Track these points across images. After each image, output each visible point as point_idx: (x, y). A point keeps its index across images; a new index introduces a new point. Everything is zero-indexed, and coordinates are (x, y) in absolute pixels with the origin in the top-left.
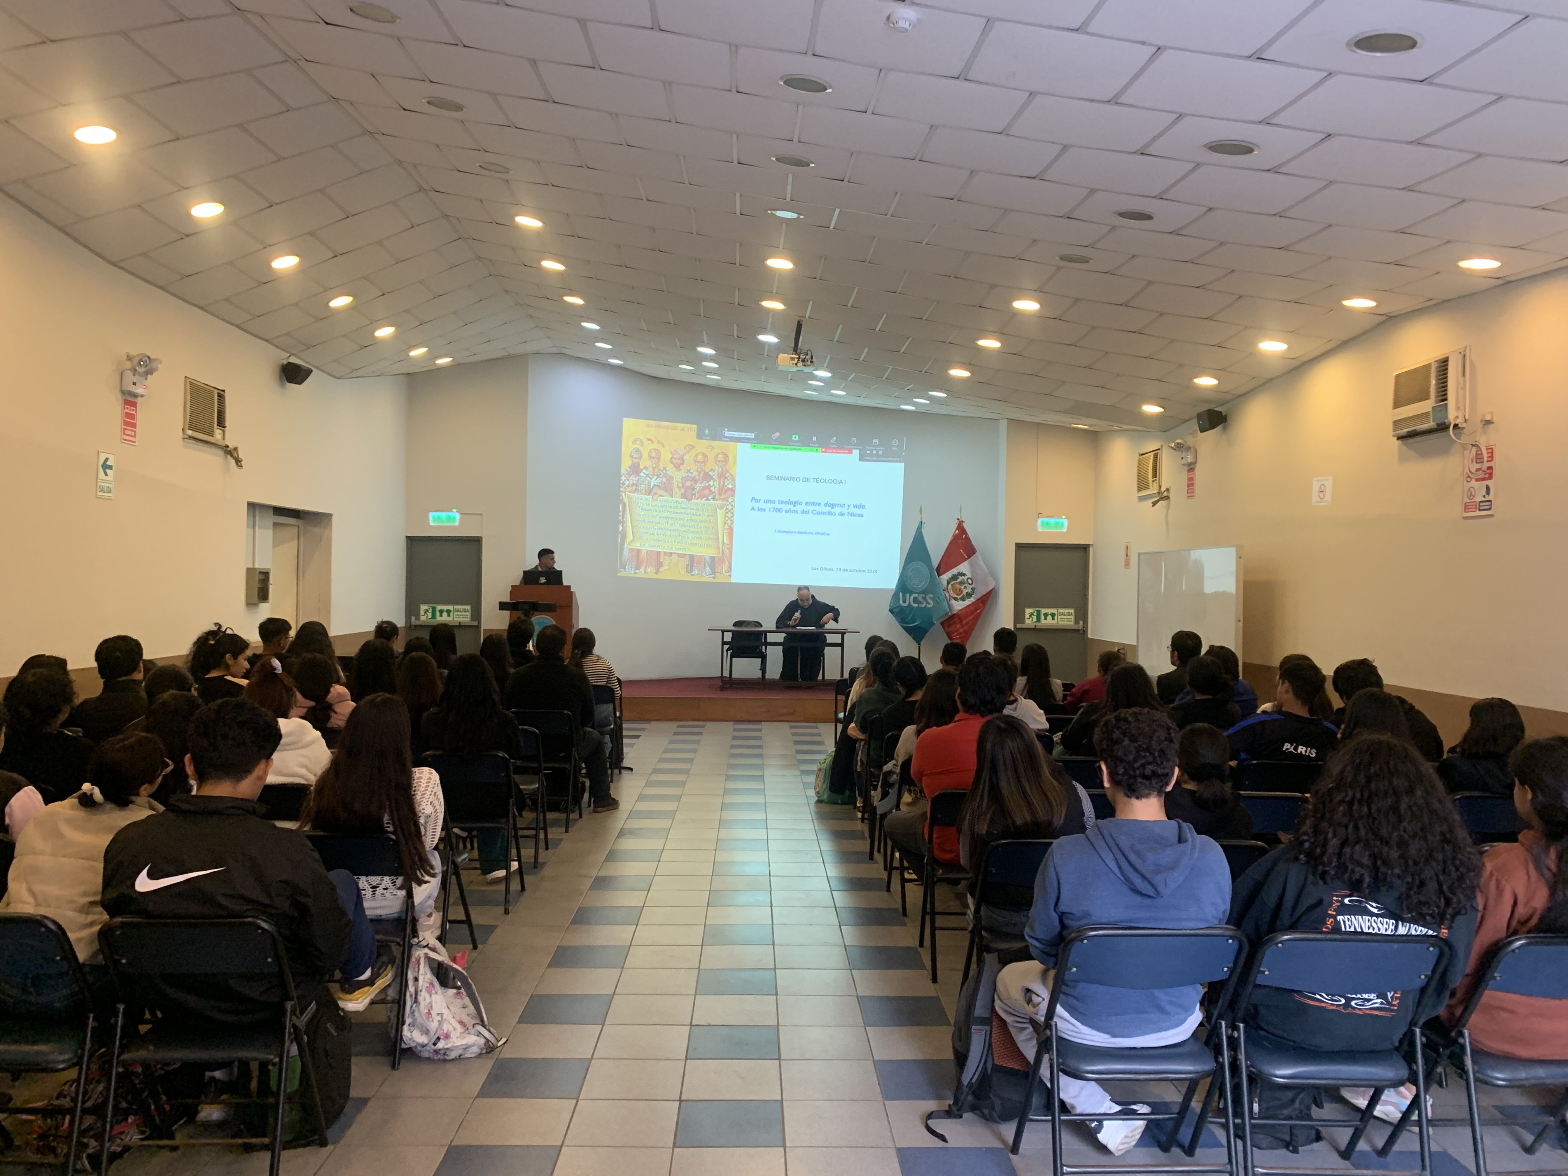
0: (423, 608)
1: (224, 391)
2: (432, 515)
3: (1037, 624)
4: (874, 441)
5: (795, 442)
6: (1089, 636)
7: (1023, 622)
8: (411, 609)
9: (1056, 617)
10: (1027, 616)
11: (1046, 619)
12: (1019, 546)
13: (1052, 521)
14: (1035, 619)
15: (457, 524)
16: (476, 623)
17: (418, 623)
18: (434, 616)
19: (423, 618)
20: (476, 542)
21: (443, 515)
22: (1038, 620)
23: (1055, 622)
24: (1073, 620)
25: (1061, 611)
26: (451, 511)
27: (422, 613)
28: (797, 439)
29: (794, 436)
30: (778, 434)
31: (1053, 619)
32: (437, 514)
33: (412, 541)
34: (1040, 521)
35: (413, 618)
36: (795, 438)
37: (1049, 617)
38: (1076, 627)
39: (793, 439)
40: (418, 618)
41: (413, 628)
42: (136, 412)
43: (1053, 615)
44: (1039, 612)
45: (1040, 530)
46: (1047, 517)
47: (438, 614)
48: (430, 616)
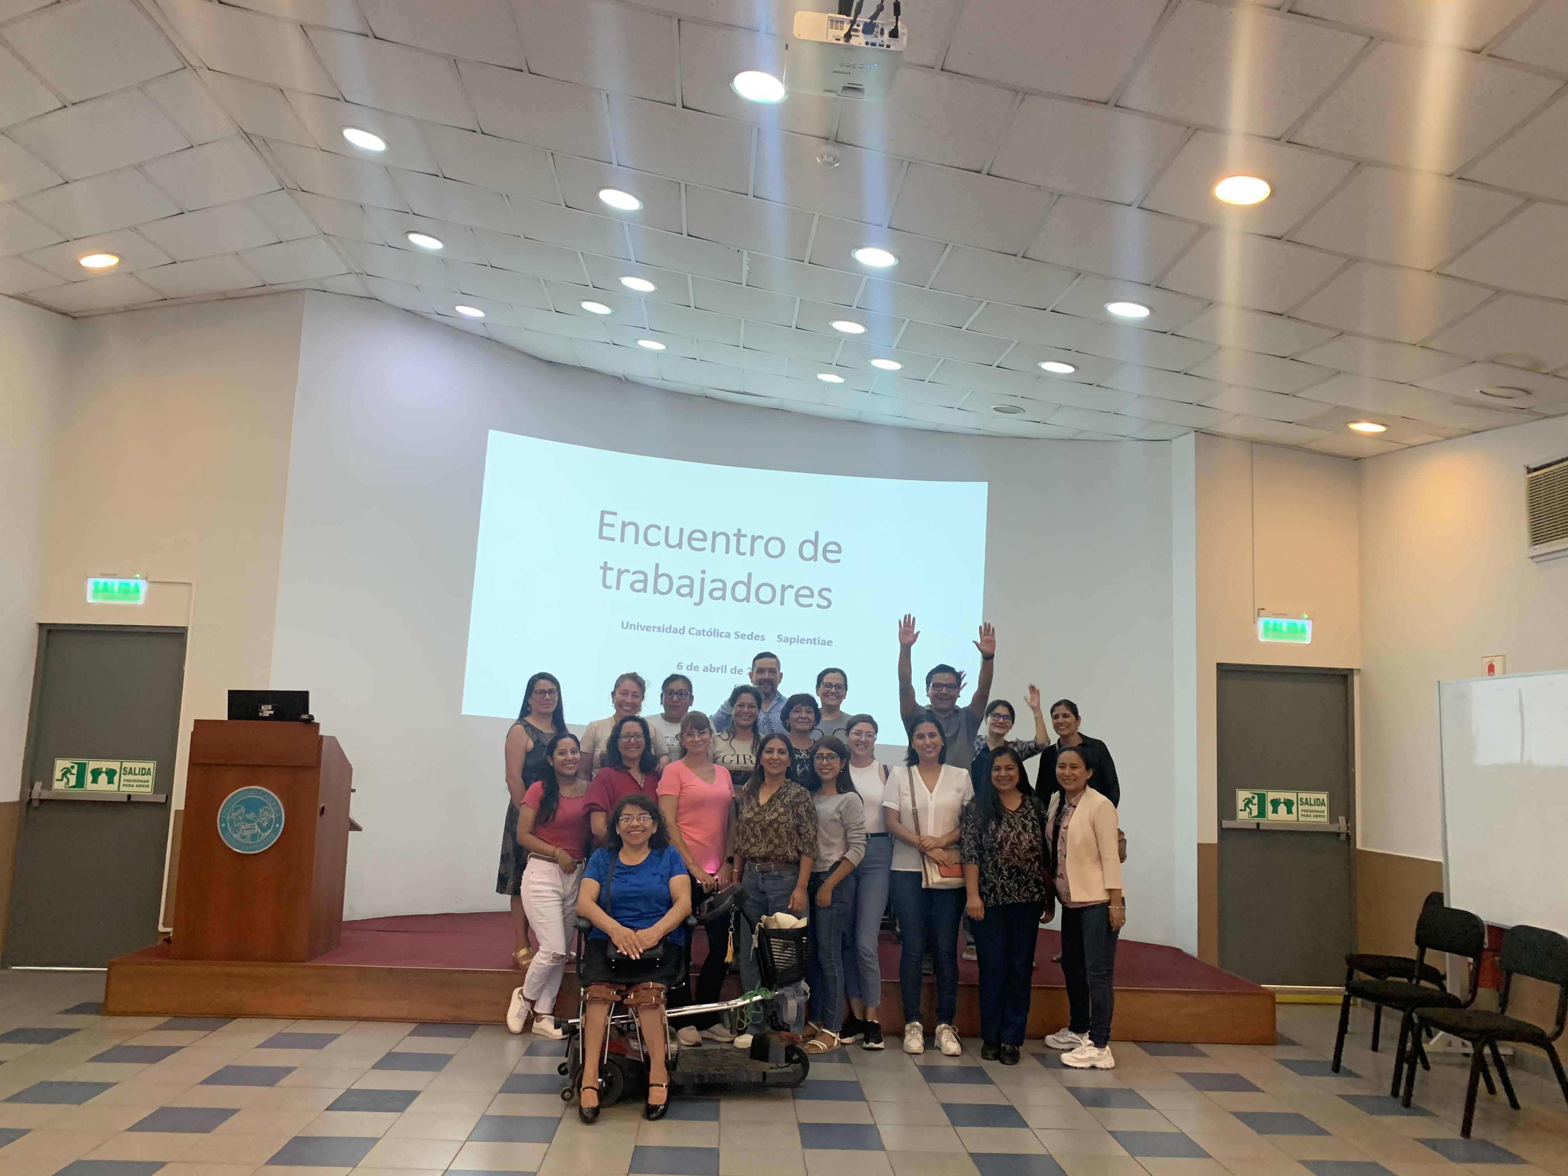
0: (61, 764)
2: (92, 583)
3: (1260, 820)
6: (1359, 846)
7: (1234, 817)
8: (36, 769)
9: (1294, 808)
10: (1241, 805)
11: (1275, 811)
12: (1224, 671)
13: (1284, 623)
14: (1255, 810)
15: (141, 602)
16: (162, 798)
17: (46, 795)
18: (80, 782)
19: (58, 785)
20: (178, 635)
21: (115, 584)
22: (1262, 813)
23: (1293, 817)
24: (1326, 814)
25: (1303, 795)
26: (131, 577)
27: (58, 774)
31: (1289, 811)
32: (102, 581)
33: (50, 632)
34: (1261, 622)
35: (38, 786)
37: (1282, 808)
38: (1334, 828)
40: (48, 785)
41: (35, 804)
43: (1289, 804)
44: (1262, 798)
45: (1261, 639)
46: (1276, 615)
47: (89, 777)
48: (73, 782)
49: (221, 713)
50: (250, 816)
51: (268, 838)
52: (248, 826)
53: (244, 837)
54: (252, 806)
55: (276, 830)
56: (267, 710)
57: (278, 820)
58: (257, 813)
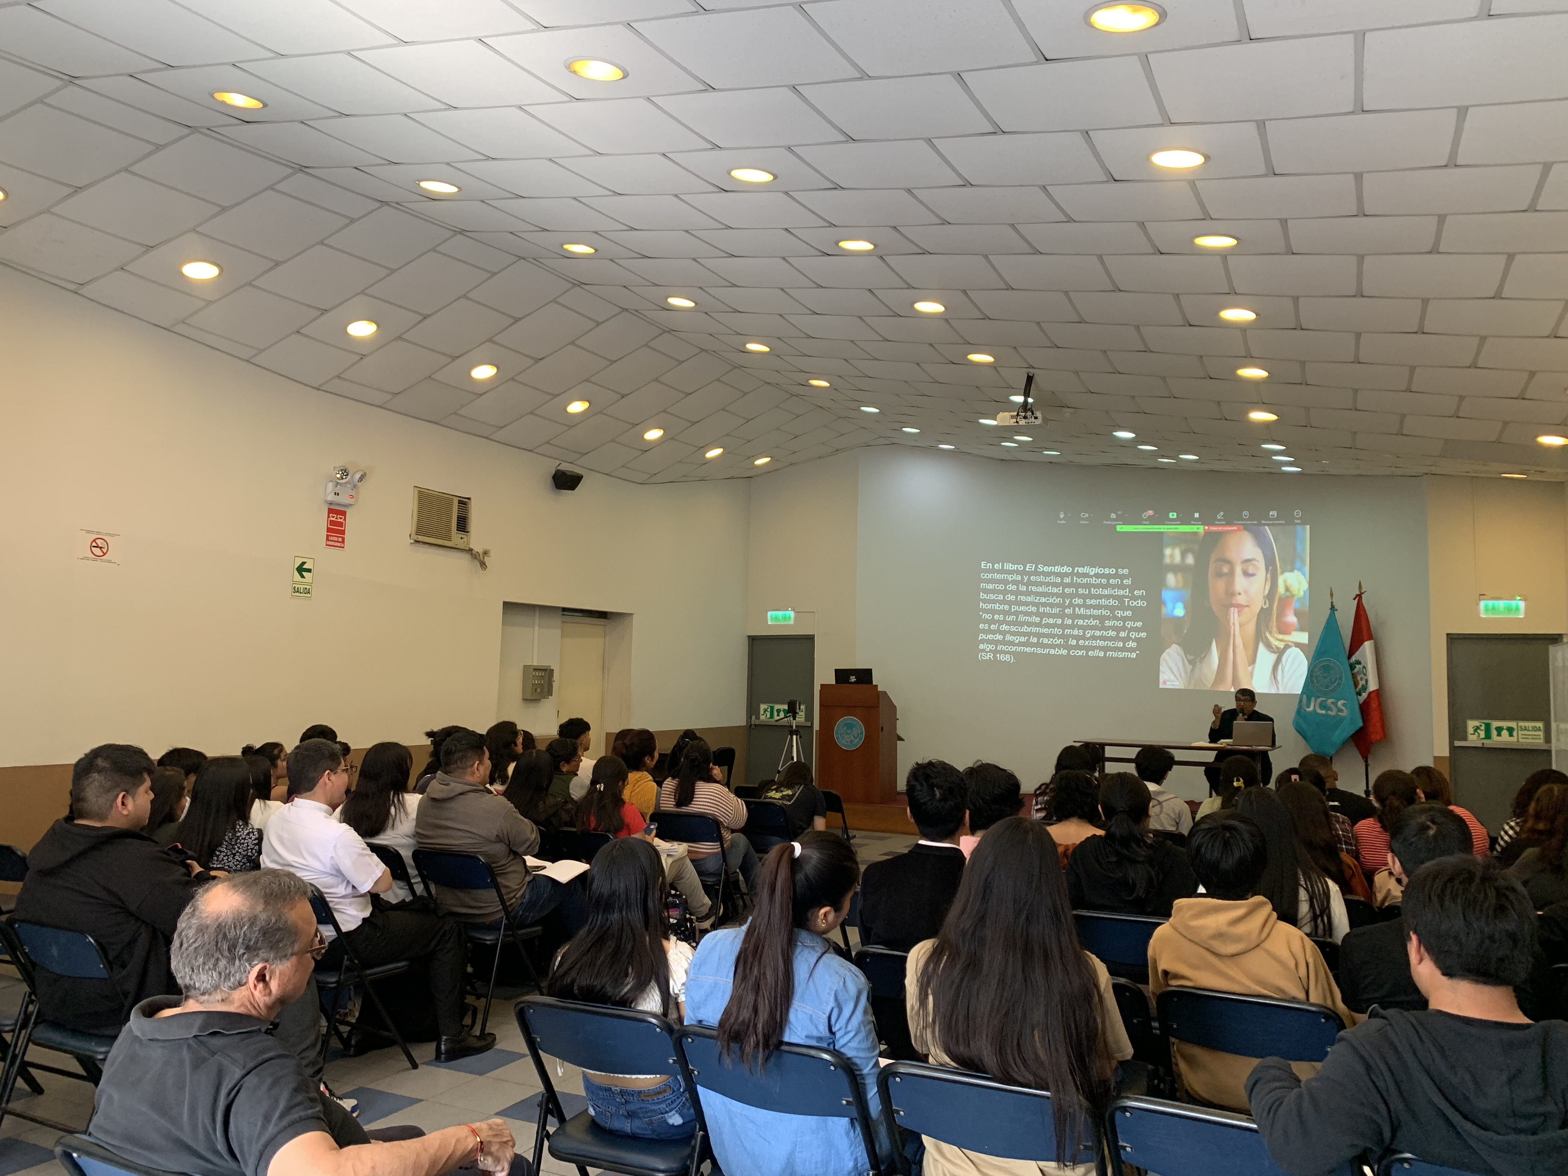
0: (763, 707)
1: (469, 499)
2: (770, 614)
3: (1486, 742)
4: (1271, 513)
5: (1173, 520)
7: (1465, 738)
8: (752, 709)
9: (1515, 733)
10: (1470, 730)
11: (1499, 735)
12: (1453, 639)
13: (1501, 604)
14: (1482, 734)
15: (792, 622)
16: (809, 724)
17: (757, 722)
18: (772, 716)
19: (762, 718)
20: (810, 639)
21: (780, 614)
22: (1488, 736)
23: (1514, 739)
24: (1542, 737)
25: (1521, 724)
26: (787, 610)
27: (762, 712)
28: (1175, 517)
29: (1171, 514)
30: (1151, 512)
31: (1511, 735)
32: (774, 613)
33: (753, 640)
34: (1483, 604)
35: (753, 717)
36: (1173, 515)
37: (1505, 733)
38: (1546, 747)
39: (1171, 517)
40: (758, 718)
41: (753, 727)
42: (345, 520)
43: (1510, 730)
44: (1488, 727)
45: (1483, 616)
46: (1493, 599)
47: (775, 713)
48: (768, 716)
49: (832, 681)
50: (849, 731)
51: (858, 742)
52: (848, 736)
53: (847, 742)
54: (850, 726)
55: (861, 739)
56: (853, 679)
57: (862, 733)
58: (852, 729)
